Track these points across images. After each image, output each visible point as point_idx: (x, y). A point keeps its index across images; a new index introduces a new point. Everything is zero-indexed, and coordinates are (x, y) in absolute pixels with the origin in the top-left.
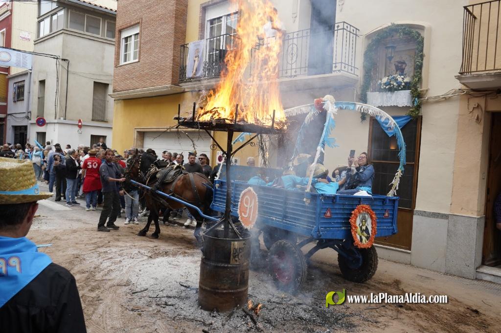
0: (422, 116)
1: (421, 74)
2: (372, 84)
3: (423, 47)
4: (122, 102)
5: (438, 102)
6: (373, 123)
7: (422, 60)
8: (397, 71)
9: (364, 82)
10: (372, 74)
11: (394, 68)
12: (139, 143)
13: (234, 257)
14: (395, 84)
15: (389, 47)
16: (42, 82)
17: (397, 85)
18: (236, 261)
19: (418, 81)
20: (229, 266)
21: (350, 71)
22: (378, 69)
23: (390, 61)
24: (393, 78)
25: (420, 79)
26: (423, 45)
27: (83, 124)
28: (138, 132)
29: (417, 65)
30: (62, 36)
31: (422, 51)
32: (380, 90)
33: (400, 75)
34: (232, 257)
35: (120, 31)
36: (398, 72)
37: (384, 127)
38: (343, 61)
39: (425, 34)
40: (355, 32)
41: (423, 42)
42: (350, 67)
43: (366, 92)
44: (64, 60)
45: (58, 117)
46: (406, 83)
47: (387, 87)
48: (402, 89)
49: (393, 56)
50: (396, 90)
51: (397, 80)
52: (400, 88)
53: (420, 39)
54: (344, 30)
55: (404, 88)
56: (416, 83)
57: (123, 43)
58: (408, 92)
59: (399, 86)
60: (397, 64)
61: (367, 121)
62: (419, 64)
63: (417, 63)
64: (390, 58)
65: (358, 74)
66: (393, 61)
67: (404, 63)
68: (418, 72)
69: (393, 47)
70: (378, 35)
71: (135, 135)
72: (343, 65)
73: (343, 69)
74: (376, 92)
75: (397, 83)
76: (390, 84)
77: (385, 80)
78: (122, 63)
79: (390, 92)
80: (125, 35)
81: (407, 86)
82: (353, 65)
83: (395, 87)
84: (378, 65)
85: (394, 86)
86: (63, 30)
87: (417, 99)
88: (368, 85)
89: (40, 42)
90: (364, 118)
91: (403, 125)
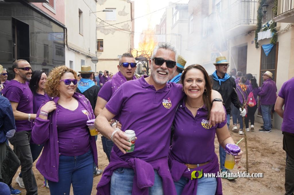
0: (278, 42)
5: (284, 33)
9: (257, 27)
10: (263, 22)
22: (267, 18)
30: (178, 23)
42: (249, 21)
44: (179, 35)
46: (272, 24)
52: (268, 28)
57: (191, 23)
58: (270, 30)
59: (268, 27)
61: (260, 49)
72: (243, 21)
75: (268, 25)
77: (264, 24)
79: (265, 31)
80: (191, 19)
82: (252, 19)
85: (266, 27)
86: (178, 20)
87: (273, 33)
88: (259, 28)
89: (173, 28)
90: (257, 47)
91: (271, 48)
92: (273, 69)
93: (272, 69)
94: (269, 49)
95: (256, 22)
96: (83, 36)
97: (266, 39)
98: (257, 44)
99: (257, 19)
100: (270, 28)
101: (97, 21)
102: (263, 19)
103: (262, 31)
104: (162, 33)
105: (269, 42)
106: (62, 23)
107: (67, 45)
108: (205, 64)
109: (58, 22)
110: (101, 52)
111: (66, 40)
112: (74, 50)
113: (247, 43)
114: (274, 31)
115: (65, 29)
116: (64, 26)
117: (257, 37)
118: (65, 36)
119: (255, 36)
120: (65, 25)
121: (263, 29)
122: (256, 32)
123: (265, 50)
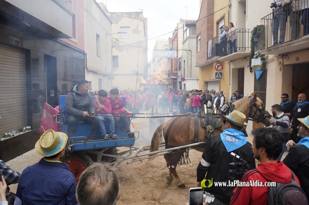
0: (267, 69)
4: (201, 68)
5: (271, 62)
10: (255, 49)
12: (205, 87)
16: (184, 61)
21: (244, 50)
22: (259, 47)
27: (198, 78)
28: (204, 82)
30: (188, 39)
35: (197, 37)
38: (239, 47)
39: (265, 30)
43: (252, 59)
44: (189, 50)
45: (188, 76)
49: (256, 41)
54: (238, 33)
57: (199, 42)
59: (259, 55)
61: (254, 72)
71: (203, 83)
78: (199, 50)
79: (256, 59)
80: (199, 38)
82: (247, 47)
86: (188, 37)
87: (262, 61)
88: (252, 56)
89: (183, 43)
90: (251, 71)
91: (261, 74)
92: (264, 91)
93: (262, 91)
94: (259, 74)
95: (250, 50)
96: (100, 57)
97: (258, 65)
98: (251, 69)
99: (250, 47)
100: (260, 57)
101: (112, 41)
102: (255, 47)
103: (254, 58)
104: (174, 47)
105: (260, 69)
106: (82, 49)
107: (87, 68)
108: (211, 80)
109: (79, 50)
110: (116, 68)
111: (85, 64)
112: (92, 71)
113: (244, 66)
114: (263, 59)
115: (85, 55)
116: (83, 52)
117: (250, 63)
118: (85, 60)
119: (249, 62)
120: (85, 50)
121: (255, 56)
122: (250, 58)
123: (256, 74)
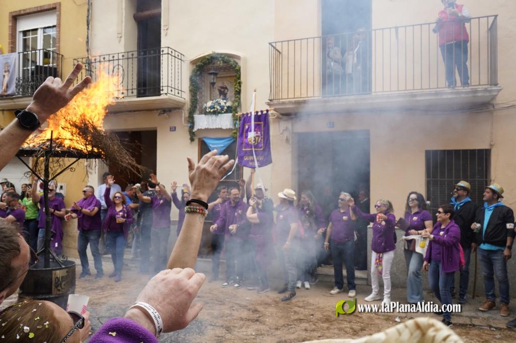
1: (240, 99)
2: (198, 107)
3: (240, 75)
6: (202, 144)
7: (240, 86)
8: (220, 95)
9: (190, 105)
10: (198, 97)
11: (217, 92)
13: (56, 287)
14: (218, 107)
15: (211, 74)
17: (220, 109)
18: (59, 290)
19: (238, 105)
20: (51, 296)
21: (177, 94)
22: (203, 93)
23: (213, 86)
24: (217, 102)
25: (239, 105)
26: (240, 73)
29: (236, 91)
31: (239, 78)
32: (206, 113)
33: (223, 99)
34: (53, 287)
36: (222, 97)
37: (211, 147)
38: (170, 85)
39: (241, 64)
40: (180, 57)
41: (240, 70)
42: (177, 91)
43: (193, 114)
46: (228, 107)
47: (212, 111)
48: (225, 113)
49: (215, 81)
50: (219, 113)
51: (220, 104)
52: (223, 112)
53: (237, 68)
54: (169, 55)
55: (226, 112)
56: (236, 108)
58: (230, 115)
59: (222, 109)
60: (220, 89)
61: (196, 141)
62: (238, 90)
63: (236, 89)
64: (213, 84)
65: (185, 97)
66: (215, 86)
67: (226, 88)
68: (238, 97)
69: (215, 74)
70: (201, 62)
72: (170, 89)
73: (170, 92)
74: (202, 114)
75: (220, 107)
76: (214, 108)
77: (209, 104)
79: (214, 116)
81: (229, 110)
82: (180, 89)
83: (219, 110)
84: (203, 89)
85: (217, 109)
87: (238, 122)
90: (192, 140)
91: (227, 145)
97: (220, 130)
98: (192, 134)
113: (156, 128)
117: (193, 122)
122: (189, 112)
